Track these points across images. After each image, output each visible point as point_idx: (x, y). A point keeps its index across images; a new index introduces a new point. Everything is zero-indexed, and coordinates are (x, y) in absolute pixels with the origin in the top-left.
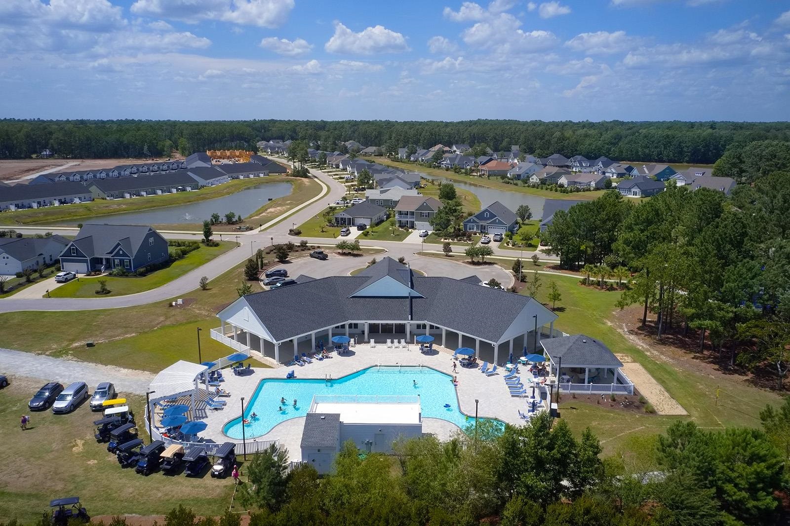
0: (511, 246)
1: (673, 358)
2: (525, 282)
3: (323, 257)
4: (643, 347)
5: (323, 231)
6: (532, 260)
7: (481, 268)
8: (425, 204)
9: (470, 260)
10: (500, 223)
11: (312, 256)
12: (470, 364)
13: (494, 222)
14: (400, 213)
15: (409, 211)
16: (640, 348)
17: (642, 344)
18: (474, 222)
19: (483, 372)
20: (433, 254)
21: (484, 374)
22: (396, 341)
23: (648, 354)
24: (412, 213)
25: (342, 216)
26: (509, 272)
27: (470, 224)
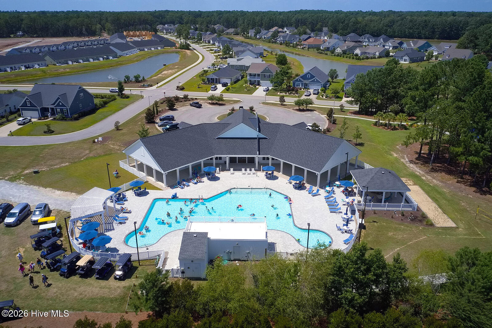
0: (324, 98)
1: (442, 182)
2: (336, 124)
3: (199, 106)
4: (420, 173)
5: (199, 88)
6: (339, 108)
7: (305, 114)
8: (267, 69)
9: (298, 108)
10: (318, 81)
11: (191, 105)
12: (300, 187)
13: (313, 81)
14: (250, 75)
15: (256, 73)
16: (418, 174)
17: (419, 171)
18: (300, 81)
19: (310, 193)
20: (273, 104)
21: (310, 195)
22: (248, 169)
23: (424, 178)
24: (259, 75)
25: (212, 77)
26: (324, 117)
27: (297, 82)
